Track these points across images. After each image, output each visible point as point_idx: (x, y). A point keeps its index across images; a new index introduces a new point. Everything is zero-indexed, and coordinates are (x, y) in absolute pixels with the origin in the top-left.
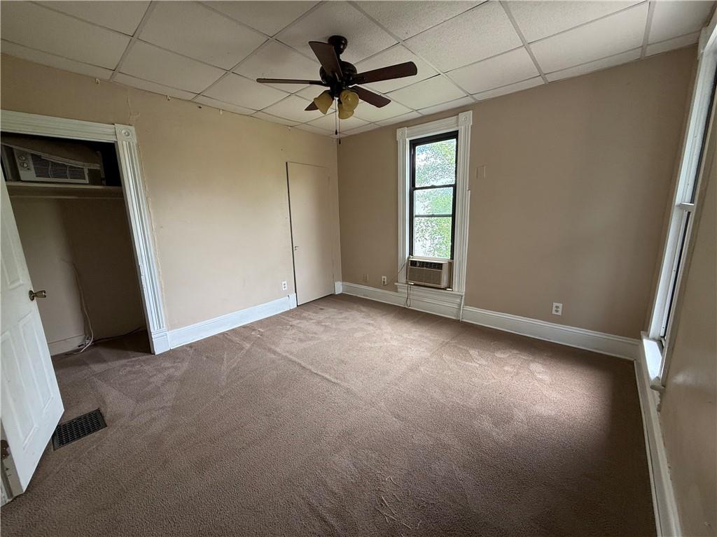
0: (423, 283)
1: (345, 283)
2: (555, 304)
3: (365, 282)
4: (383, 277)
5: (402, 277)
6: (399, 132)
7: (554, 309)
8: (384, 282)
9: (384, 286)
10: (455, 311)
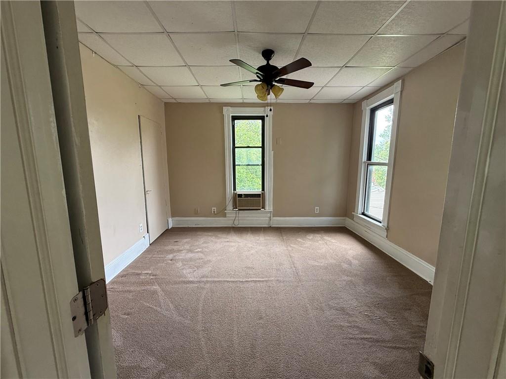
0: (248, 208)
1: (174, 218)
2: (316, 208)
3: (196, 214)
4: (213, 208)
5: (230, 206)
6: (225, 109)
7: (316, 210)
8: (214, 212)
9: (215, 215)
10: (267, 222)
